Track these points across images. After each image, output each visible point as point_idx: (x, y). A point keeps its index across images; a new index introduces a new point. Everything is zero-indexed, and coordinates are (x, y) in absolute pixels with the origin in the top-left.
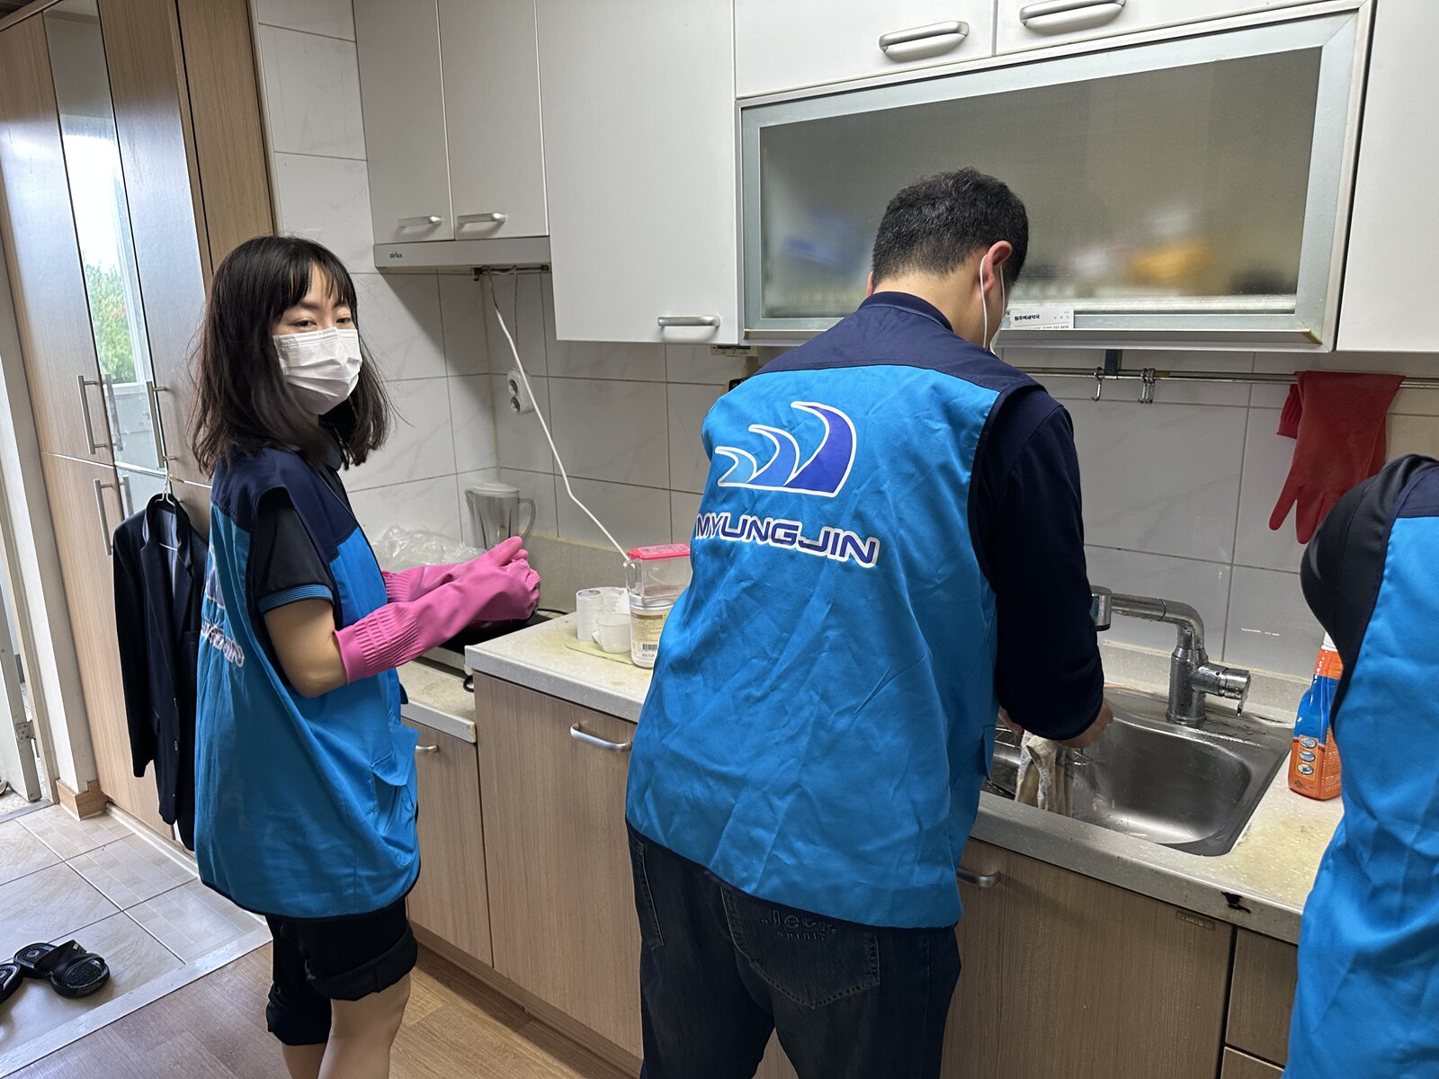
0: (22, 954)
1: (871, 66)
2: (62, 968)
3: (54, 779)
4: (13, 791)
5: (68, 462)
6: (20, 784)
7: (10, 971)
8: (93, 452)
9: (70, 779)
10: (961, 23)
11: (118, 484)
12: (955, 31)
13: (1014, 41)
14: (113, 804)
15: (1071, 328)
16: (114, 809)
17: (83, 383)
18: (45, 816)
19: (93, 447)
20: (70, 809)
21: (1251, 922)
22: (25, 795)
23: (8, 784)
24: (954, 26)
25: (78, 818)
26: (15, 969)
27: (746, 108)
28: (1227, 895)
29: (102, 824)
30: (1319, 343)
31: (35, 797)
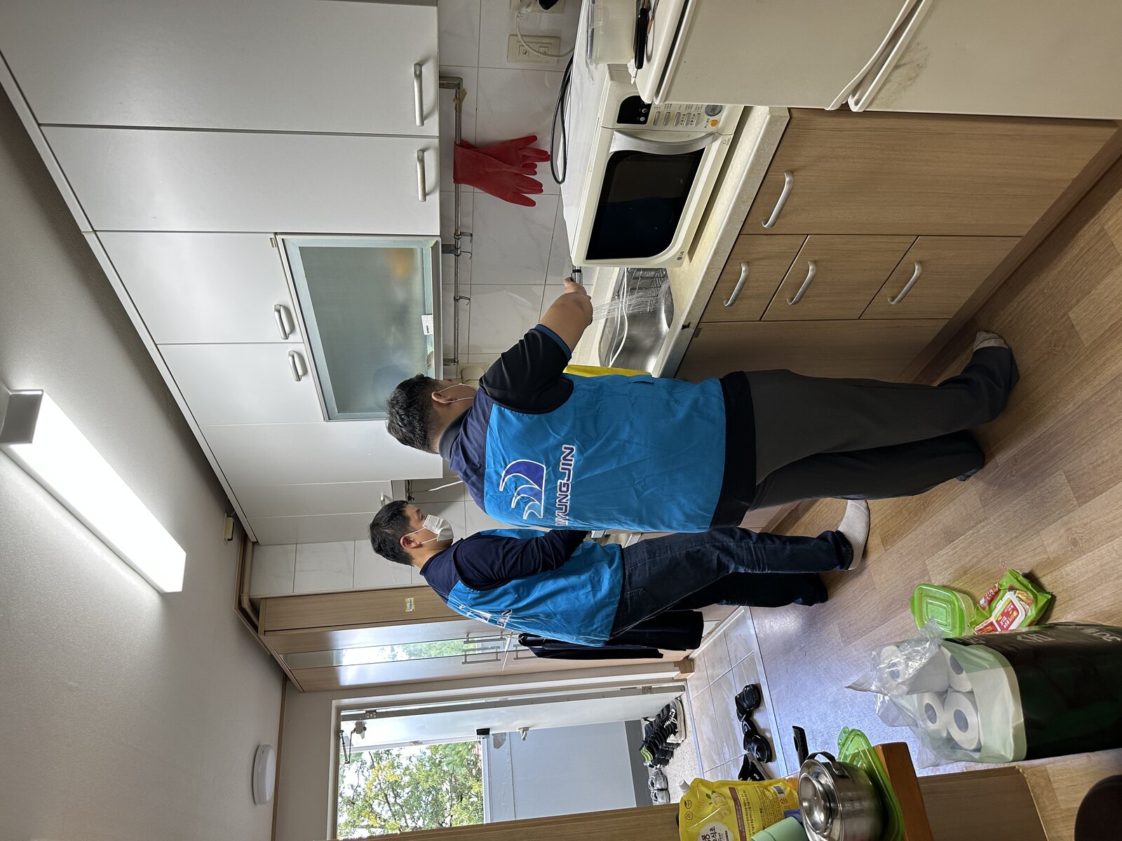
0: (740, 718)
1: (309, 381)
2: (745, 705)
3: (673, 680)
4: (680, 697)
5: (504, 666)
6: (677, 694)
7: (745, 725)
8: (500, 660)
9: (675, 674)
10: (289, 355)
11: (516, 650)
12: (293, 357)
13: (298, 336)
14: (688, 656)
15: (432, 316)
16: (690, 656)
17: (466, 662)
18: (690, 685)
19: (497, 660)
20: (689, 676)
21: (695, 322)
22: (681, 693)
23: (676, 699)
24: (291, 358)
25: (693, 673)
26: (745, 722)
27: (329, 417)
28: (682, 329)
29: (697, 663)
30: (437, 242)
31: (682, 689)
